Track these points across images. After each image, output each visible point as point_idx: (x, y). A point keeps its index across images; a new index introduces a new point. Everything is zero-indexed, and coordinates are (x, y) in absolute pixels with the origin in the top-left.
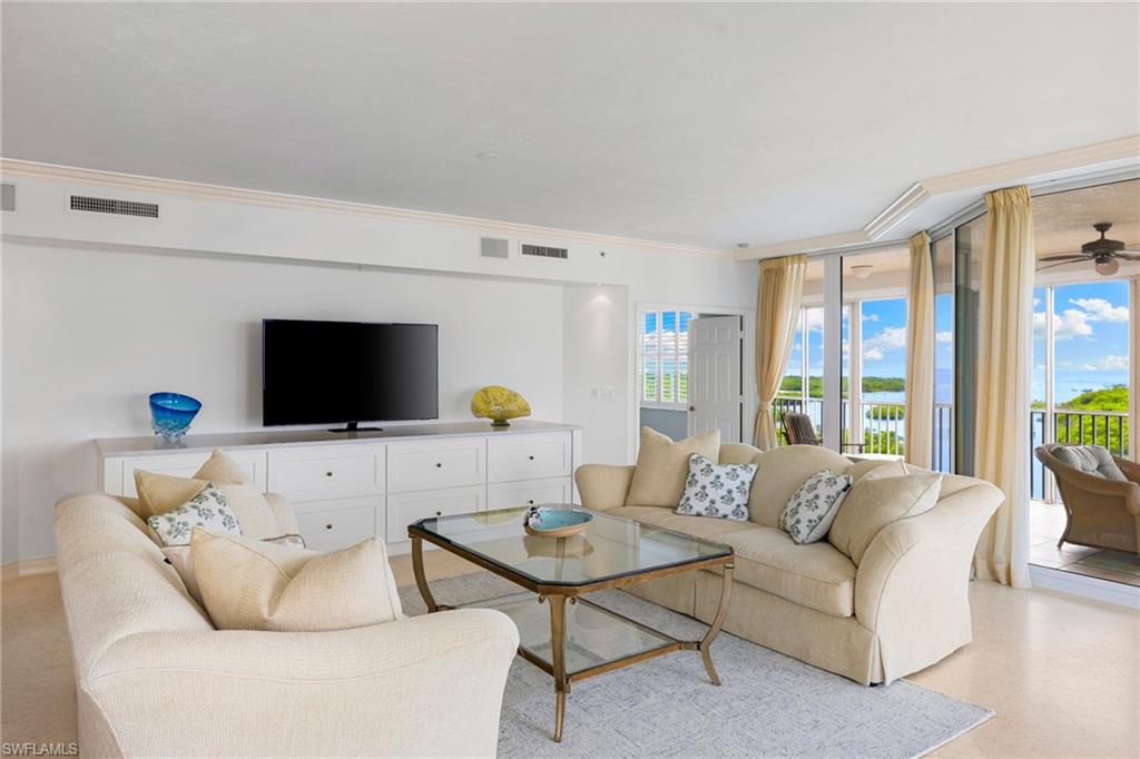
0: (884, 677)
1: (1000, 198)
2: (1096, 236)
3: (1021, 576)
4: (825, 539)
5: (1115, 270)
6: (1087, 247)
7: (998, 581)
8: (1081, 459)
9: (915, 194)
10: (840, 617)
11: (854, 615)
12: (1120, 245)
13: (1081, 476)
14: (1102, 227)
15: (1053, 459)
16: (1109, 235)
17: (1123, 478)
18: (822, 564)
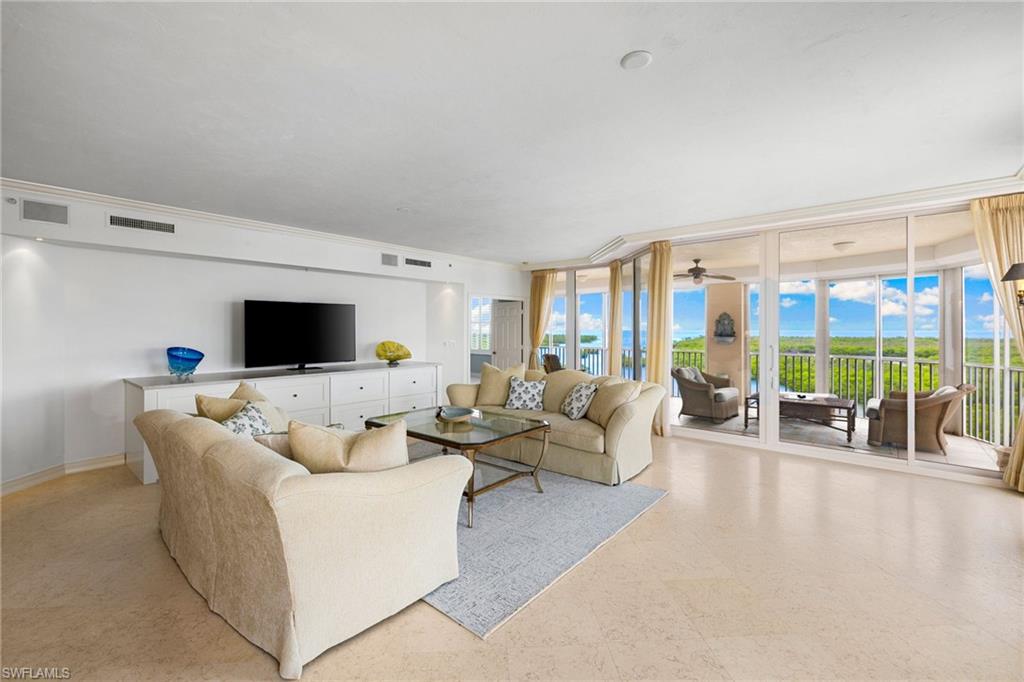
0: (619, 481)
1: (658, 246)
2: (694, 265)
3: (667, 430)
4: (585, 417)
5: (701, 282)
6: (690, 271)
7: (657, 434)
8: (688, 374)
9: (619, 241)
10: (599, 453)
11: (605, 452)
12: (704, 270)
13: (689, 382)
14: (697, 261)
15: (677, 374)
16: (700, 265)
17: (705, 382)
18: (587, 429)
